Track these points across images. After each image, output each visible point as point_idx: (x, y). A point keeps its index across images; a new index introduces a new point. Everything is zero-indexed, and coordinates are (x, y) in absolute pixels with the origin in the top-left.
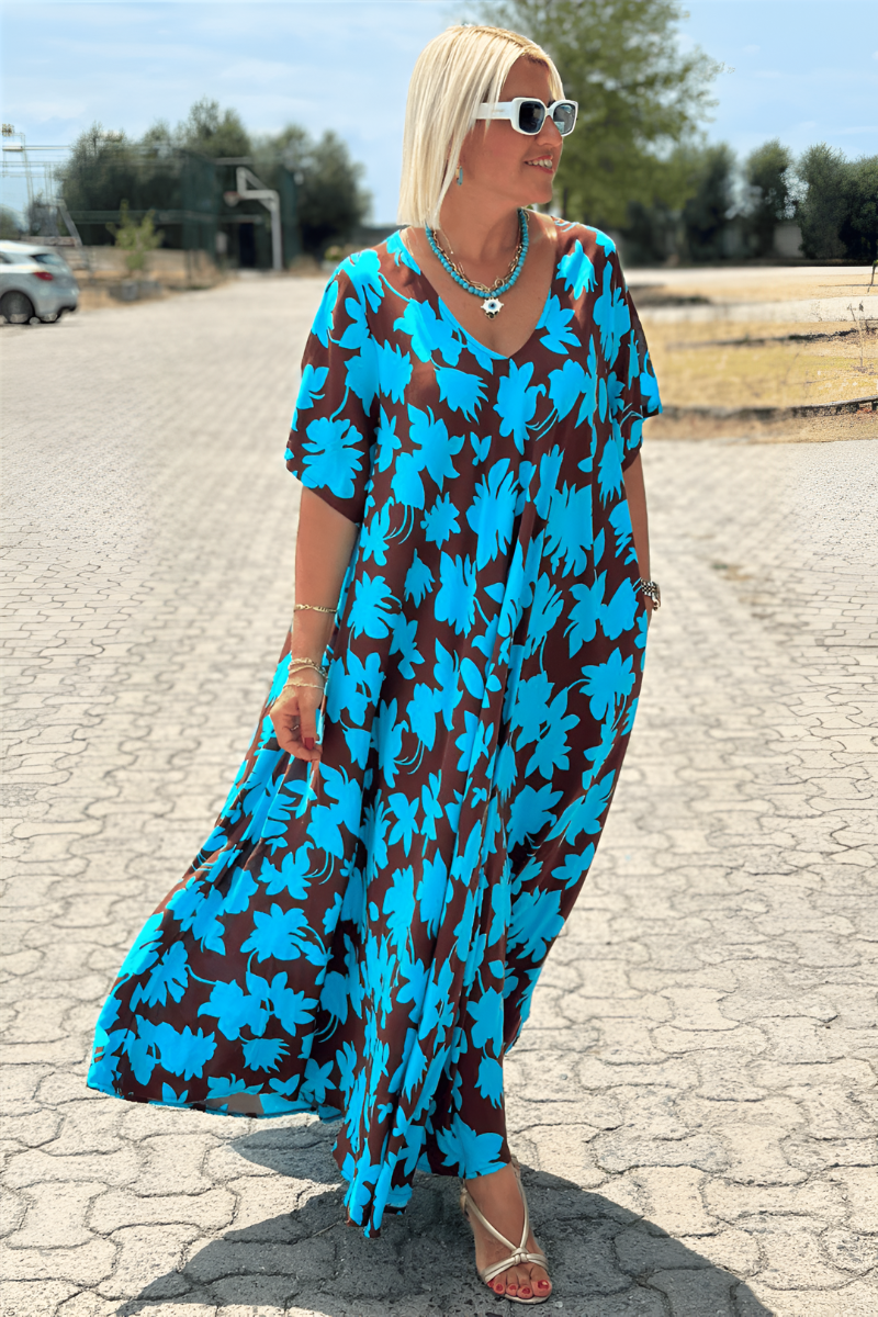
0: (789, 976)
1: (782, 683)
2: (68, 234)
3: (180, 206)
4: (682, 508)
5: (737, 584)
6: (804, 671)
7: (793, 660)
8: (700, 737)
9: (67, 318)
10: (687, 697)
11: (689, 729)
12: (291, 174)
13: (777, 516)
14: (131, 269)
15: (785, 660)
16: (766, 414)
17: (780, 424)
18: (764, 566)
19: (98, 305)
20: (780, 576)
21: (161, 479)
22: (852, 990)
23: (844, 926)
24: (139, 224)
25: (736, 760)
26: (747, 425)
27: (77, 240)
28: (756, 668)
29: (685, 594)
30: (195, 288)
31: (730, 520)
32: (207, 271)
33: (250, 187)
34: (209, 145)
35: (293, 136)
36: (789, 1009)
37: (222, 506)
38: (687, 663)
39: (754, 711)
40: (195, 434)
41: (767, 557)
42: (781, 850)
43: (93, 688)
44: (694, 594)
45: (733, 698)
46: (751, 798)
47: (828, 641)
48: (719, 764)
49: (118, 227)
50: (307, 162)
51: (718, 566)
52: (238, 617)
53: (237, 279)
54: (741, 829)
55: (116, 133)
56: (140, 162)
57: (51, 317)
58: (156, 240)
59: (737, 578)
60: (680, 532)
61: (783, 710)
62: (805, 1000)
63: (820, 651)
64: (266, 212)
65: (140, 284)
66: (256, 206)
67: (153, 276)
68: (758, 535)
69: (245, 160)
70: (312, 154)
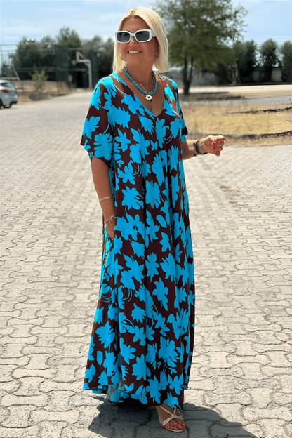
0: (210, 304)
1: (233, 223)
2: (15, 76)
3: (55, 66)
4: (216, 169)
5: (227, 193)
6: (242, 219)
7: (239, 216)
8: (201, 238)
9: (13, 106)
10: (200, 227)
11: (198, 236)
12: (96, 54)
13: (248, 171)
14: (38, 88)
15: (236, 216)
16: (252, 137)
17: (257, 140)
18: (238, 187)
19: (25, 101)
20: (243, 190)
21: (38, 160)
22: (228, 308)
23: (231, 291)
24: (40, 72)
25: (211, 245)
26: (246, 140)
27: (18, 78)
28: (226, 218)
29: (209, 196)
30: (61, 95)
31: (231, 172)
32: (65, 89)
33: (81, 58)
34: (66, 43)
35: (97, 40)
36: (207, 313)
37: (57, 169)
38: (203, 217)
39: (221, 231)
40: (52, 145)
41: (240, 184)
42: (217, 271)
43: (6, 224)
44: (212, 196)
45: (215, 227)
46: (213, 256)
47: (253, 210)
48: (205, 246)
49: (33, 73)
50: (101, 49)
51: (222, 187)
52: (56, 203)
53: (76, 91)
54: (207, 265)
55: (33, 40)
56: (41, 50)
57: (8, 106)
58: (46, 78)
59: (228, 190)
60: (212, 176)
61: (231, 231)
62: (213, 311)
63: (249, 213)
64: (87, 67)
65: (40, 94)
66: (82, 65)
67: (45, 91)
68: (239, 177)
69: (79, 49)
70: (103, 46)
